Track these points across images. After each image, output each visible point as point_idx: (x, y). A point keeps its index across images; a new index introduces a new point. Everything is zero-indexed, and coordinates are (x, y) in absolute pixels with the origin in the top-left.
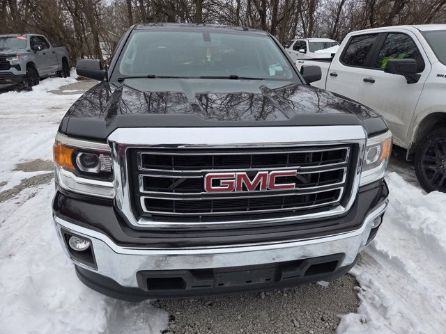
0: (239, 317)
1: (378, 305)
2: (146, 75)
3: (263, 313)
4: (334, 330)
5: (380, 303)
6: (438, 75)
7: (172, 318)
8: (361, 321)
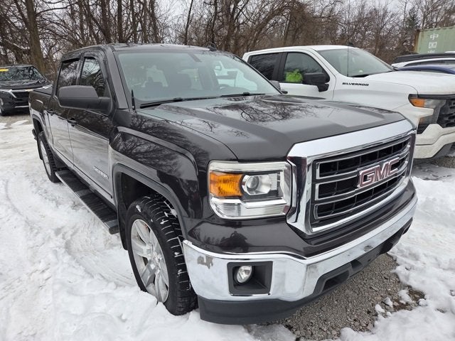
0: (336, 302)
1: (407, 254)
2: (172, 98)
3: (347, 291)
4: (399, 282)
5: (408, 252)
6: (344, 84)
7: (290, 328)
8: (407, 269)
